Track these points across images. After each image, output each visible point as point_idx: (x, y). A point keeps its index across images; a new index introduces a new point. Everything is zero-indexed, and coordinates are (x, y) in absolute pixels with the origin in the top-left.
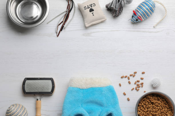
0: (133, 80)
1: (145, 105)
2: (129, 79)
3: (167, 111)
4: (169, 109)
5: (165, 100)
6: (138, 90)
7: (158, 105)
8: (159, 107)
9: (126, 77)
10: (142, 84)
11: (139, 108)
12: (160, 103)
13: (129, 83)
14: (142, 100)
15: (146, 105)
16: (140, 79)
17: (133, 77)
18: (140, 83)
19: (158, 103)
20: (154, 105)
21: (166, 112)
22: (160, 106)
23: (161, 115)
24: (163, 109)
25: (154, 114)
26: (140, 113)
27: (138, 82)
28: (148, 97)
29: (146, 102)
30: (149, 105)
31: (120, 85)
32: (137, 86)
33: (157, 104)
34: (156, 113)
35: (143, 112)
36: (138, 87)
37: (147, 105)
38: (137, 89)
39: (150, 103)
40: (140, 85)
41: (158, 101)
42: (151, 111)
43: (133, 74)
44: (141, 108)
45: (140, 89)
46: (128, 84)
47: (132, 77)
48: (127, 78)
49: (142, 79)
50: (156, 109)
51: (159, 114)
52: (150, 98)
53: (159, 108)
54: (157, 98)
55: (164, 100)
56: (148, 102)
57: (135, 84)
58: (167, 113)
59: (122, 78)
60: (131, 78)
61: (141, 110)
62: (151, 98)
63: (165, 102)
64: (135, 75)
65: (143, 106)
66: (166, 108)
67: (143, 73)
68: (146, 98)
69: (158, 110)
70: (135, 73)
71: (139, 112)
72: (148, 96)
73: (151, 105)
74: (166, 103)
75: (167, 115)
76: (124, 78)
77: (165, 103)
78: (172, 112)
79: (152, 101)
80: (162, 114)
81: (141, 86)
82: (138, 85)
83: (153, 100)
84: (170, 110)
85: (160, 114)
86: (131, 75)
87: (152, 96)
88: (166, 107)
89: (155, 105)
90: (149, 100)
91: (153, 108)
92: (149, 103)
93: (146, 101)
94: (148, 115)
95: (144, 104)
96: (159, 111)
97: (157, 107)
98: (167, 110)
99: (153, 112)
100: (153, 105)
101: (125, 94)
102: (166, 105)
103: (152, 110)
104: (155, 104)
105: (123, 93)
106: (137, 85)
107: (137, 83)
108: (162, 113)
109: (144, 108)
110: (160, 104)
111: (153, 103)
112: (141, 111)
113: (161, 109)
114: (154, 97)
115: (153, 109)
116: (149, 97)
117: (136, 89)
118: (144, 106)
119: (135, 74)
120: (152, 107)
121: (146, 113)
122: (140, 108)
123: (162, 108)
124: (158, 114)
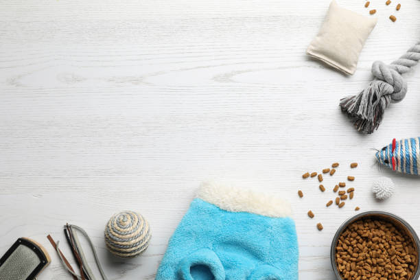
0: (330, 182)
1: (350, 247)
2: (320, 179)
3: (400, 250)
4: (405, 244)
5: (394, 226)
6: (341, 206)
7: (380, 240)
8: (383, 243)
9: (313, 175)
10: (351, 191)
11: (338, 256)
12: (383, 234)
13: (322, 189)
14: (342, 237)
15: (352, 246)
16: (346, 178)
17: (331, 175)
18: (345, 189)
19: (378, 236)
20: (371, 243)
21: (401, 252)
22: (383, 241)
23: (391, 261)
24: (393, 247)
25: (375, 263)
26: (343, 267)
27: (342, 185)
28: (354, 228)
29: (352, 239)
30: (359, 245)
31: (300, 194)
32: (339, 197)
33: (376, 238)
34: (379, 260)
35: (349, 265)
36: (342, 199)
37: (355, 246)
38: (341, 202)
39: (361, 239)
40: (346, 194)
41: (377, 232)
42: (366, 258)
43: (331, 169)
44: (344, 256)
45: (347, 202)
46: (319, 191)
47: (328, 174)
48: (317, 177)
49: (351, 179)
50: (377, 251)
51: (385, 261)
52: (358, 229)
53: (382, 246)
54: (373, 226)
55: (390, 225)
56: (354, 238)
57: (335, 190)
58: (404, 254)
59: (305, 177)
60: (326, 177)
61: (344, 259)
62: (361, 227)
63: (393, 229)
64: (335, 171)
65: (346, 250)
66: (398, 243)
67: (354, 166)
68: (350, 230)
69: (383, 251)
70: (335, 165)
71: (340, 265)
72: (354, 225)
73: (364, 244)
74: (397, 232)
75: (403, 257)
76: (309, 178)
77: (394, 233)
78: (413, 247)
79: (364, 235)
80: (393, 258)
81: (348, 197)
82: (341, 194)
83: (365, 231)
84: (407, 246)
85: (388, 258)
86: (325, 172)
87: (362, 222)
88: (399, 241)
89: (373, 242)
90: (356, 234)
91: (369, 249)
92: (358, 240)
93: (351, 237)
94: (361, 268)
95: (348, 245)
96: (384, 253)
97: (378, 244)
98: (401, 246)
99: (371, 257)
100: (367, 241)
101: (311, 215)
102: (397, 235)
103: (368, 255)
104: (371, 240)
105: (307, 212)
106: (339, 195)
107: (340, 189)
108: (392, 256)
109: (349, 253)
110: (384, 237)
111: (366, 239)
112: (345, 262)
113: (388, 247)
114: (367, 225)
115: (371, 252)
116: (356, 226)
117: (337, 204)
118: (349, 250)
119: (335, 169)
120: (366, 248)
121: (356, 265)
122: (341, 256)
123: (390, 245)
124: (382, 260)
